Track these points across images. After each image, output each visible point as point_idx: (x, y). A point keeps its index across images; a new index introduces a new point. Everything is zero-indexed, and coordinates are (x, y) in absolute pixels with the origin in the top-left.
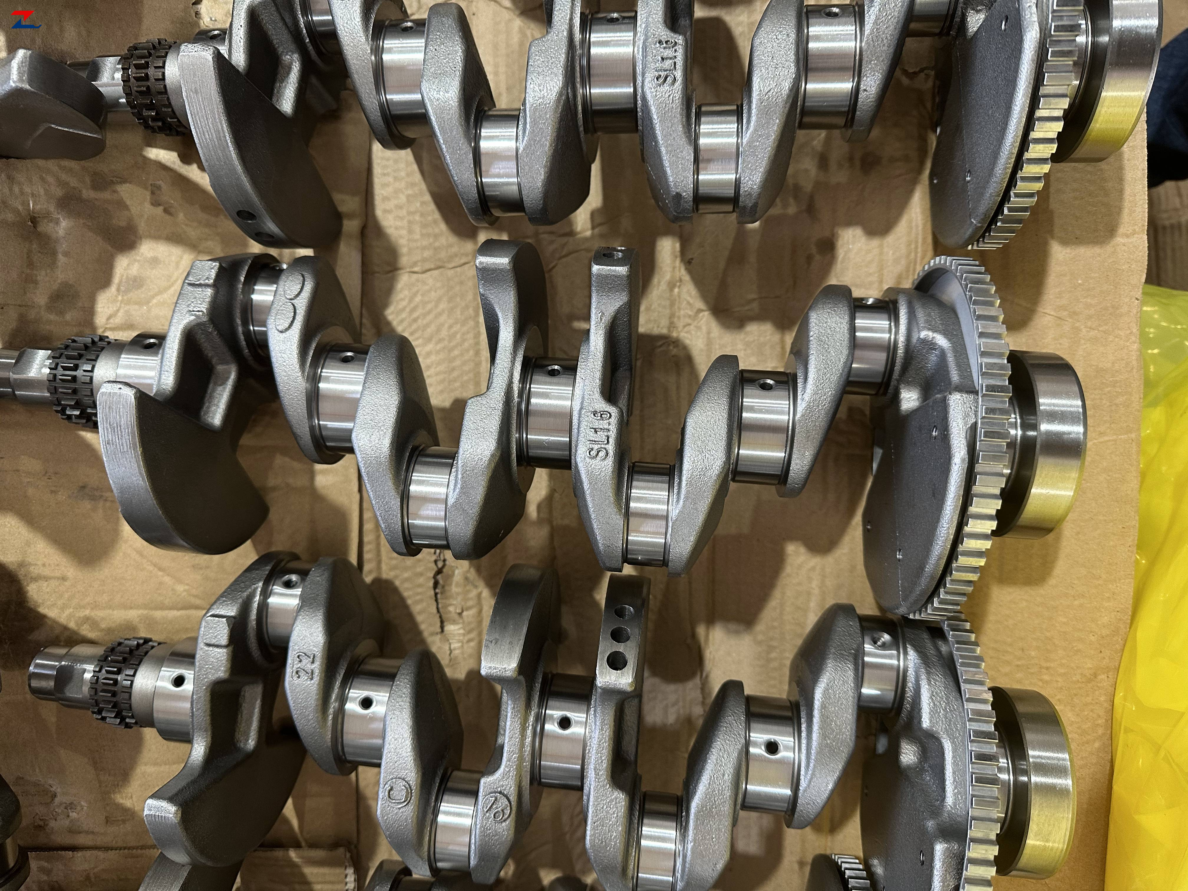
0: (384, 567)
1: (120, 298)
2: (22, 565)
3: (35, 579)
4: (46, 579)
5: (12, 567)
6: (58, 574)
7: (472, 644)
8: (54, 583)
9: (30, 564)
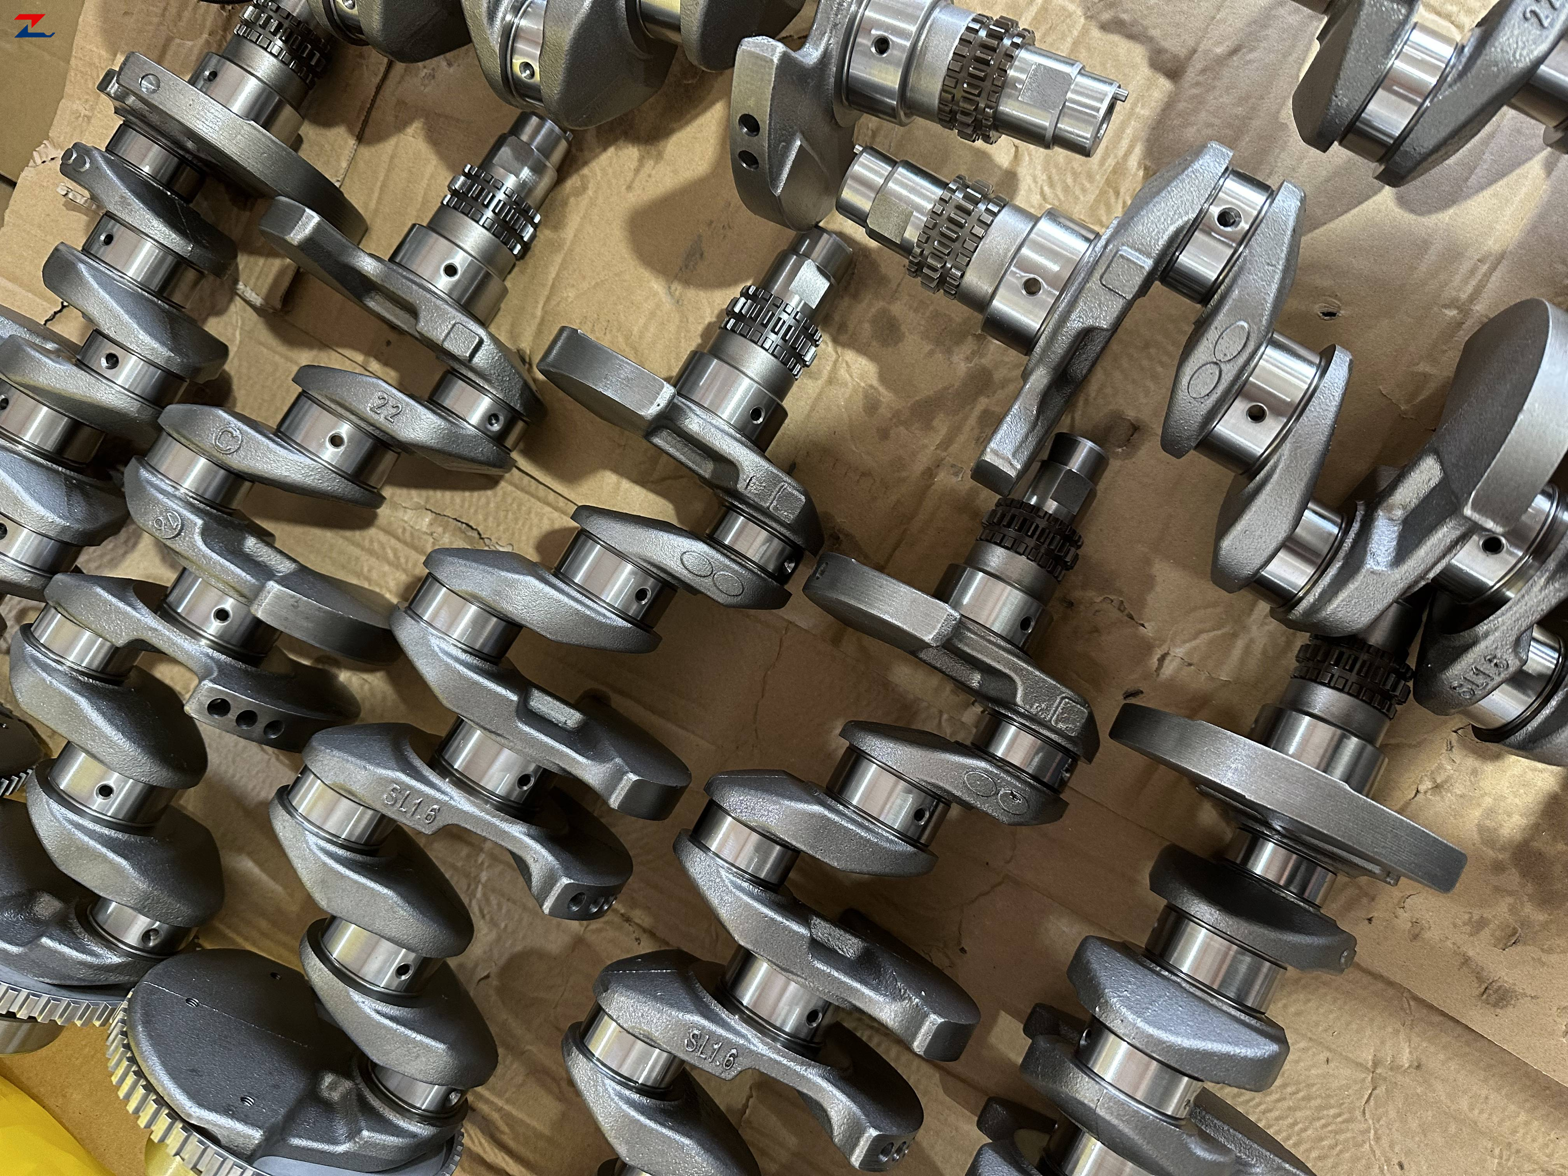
0: (510, 488)
1: (863, 384)
2: (659, 156)
3: (641, 161)
4: (637, 171)
5: (662, 144)
6: (636, 184)
7: (400, 531)
8: (630, 175)
9: (656, 163)
